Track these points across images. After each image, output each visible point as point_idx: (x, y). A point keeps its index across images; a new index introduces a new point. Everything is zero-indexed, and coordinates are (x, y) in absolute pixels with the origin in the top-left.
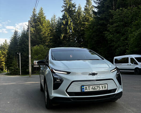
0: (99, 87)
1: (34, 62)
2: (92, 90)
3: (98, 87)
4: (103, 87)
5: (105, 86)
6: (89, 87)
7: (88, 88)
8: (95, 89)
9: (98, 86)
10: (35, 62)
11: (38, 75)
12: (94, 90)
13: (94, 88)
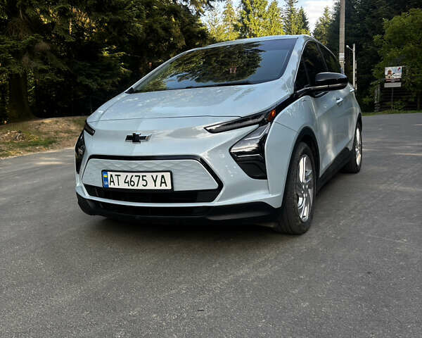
0: (143, 180)
1: (386, 73)
2: (126, 186)
3: (141, 178)
4: (155, 181)
5: (163, 177)
6: (118, 175)
7: (115, 179)
8: (132, 183)
9: (141, 174)
10: (390, 72)
11: (396, 113)
12: (131, 187)
13: (131, 181)
